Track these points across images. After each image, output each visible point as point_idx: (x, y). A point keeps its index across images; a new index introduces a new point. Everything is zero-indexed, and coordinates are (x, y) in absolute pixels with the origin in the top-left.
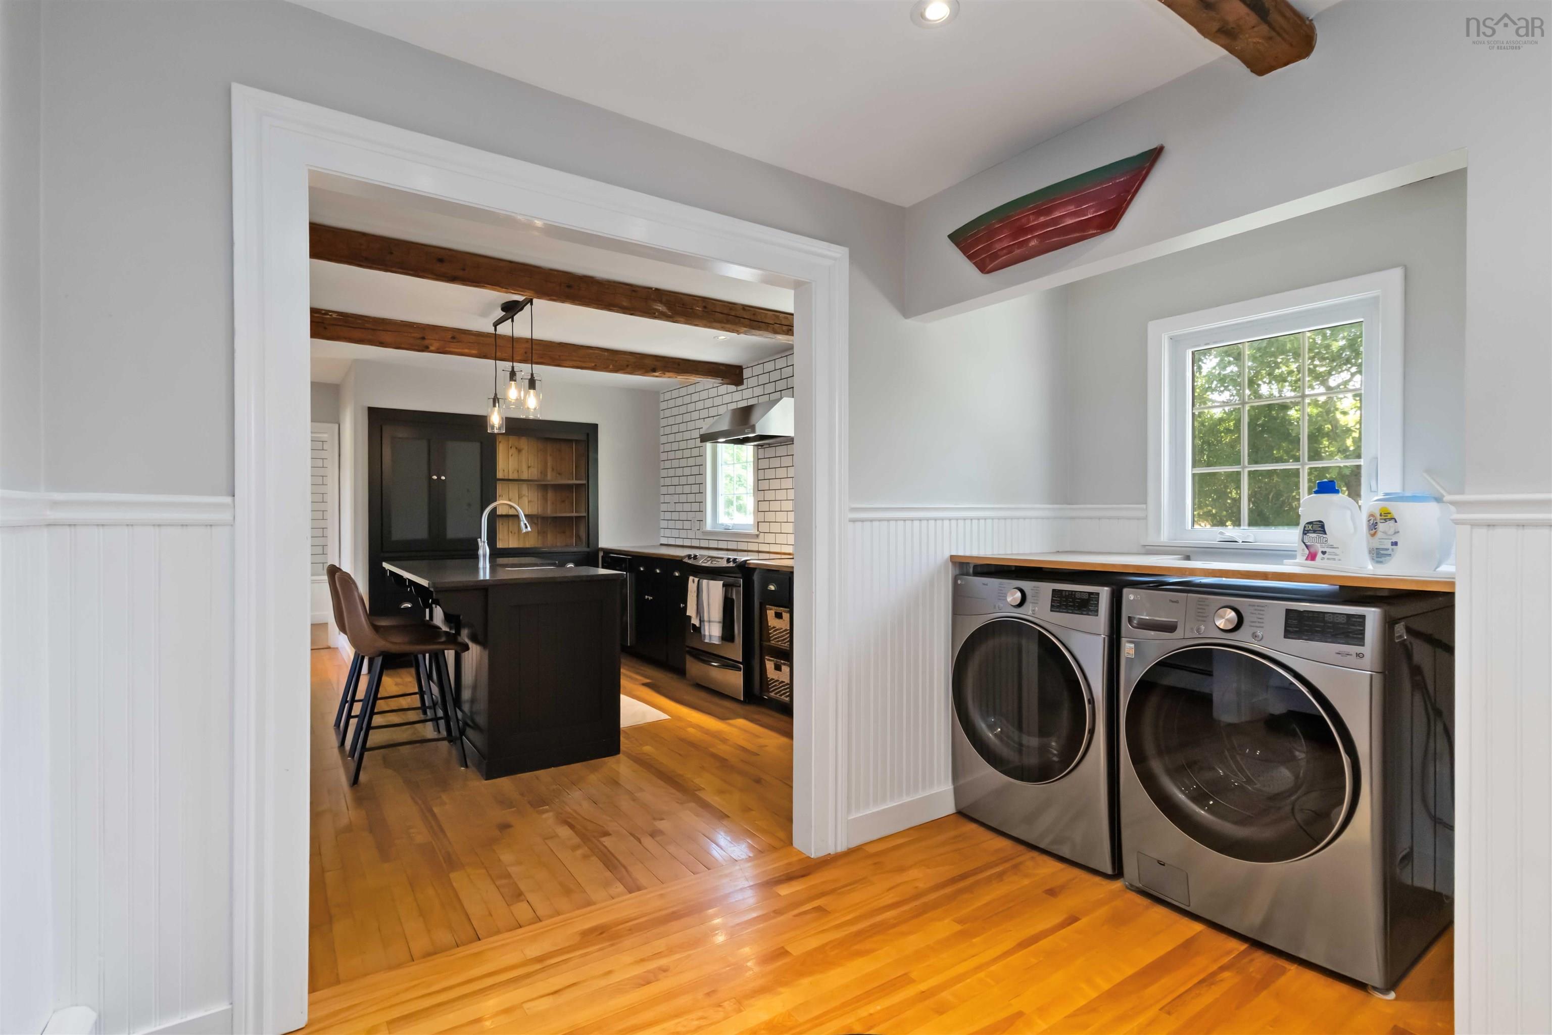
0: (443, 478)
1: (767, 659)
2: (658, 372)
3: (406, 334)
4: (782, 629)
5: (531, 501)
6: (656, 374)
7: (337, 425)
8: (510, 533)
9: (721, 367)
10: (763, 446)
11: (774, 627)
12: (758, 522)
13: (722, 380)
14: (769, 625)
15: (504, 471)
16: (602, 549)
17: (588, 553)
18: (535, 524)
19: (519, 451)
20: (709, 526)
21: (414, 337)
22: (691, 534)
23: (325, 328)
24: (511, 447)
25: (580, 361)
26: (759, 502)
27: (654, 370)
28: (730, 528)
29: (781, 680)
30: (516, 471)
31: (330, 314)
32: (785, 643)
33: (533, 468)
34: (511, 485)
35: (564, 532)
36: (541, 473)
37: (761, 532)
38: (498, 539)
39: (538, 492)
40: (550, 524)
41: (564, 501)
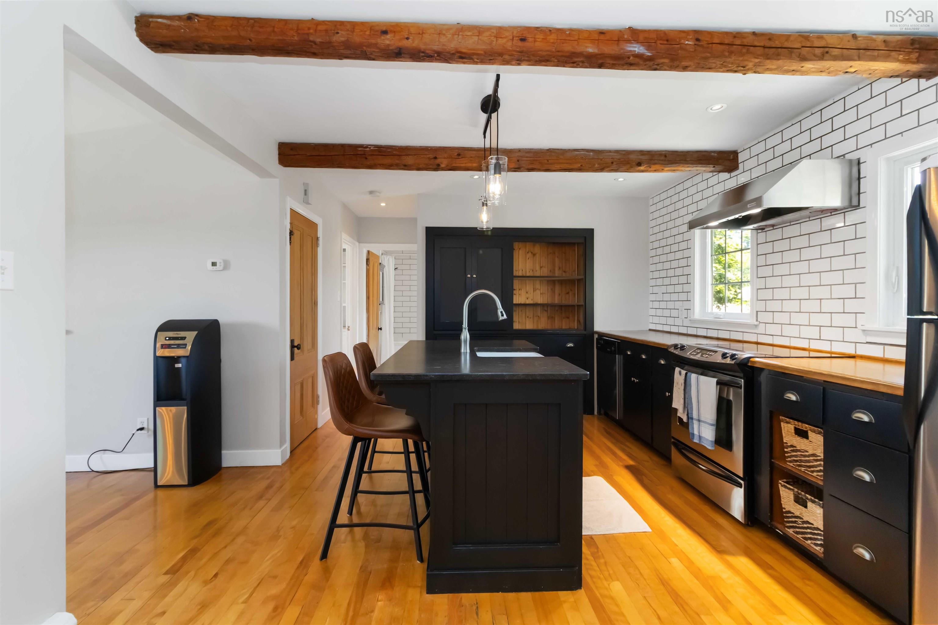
0: (475, 276)
1: (781, 484)
2: (643, 166)
3: (422, 156)
4: (807, 452)
5: (542, 293)
6: (642, 168)
8: (527, 317)
9: (713, 154)
10: (764, 229)
11: (792, 446)
12: (757, 312)
14: (785, 441)
15: (522, 270)
16: (597, 333)
17: (585, 335)
18: (546, 310)
19: (534, 255)
20: (697, 314)
21: (429, 158)
22: (678, 322)
23: (366, 158)
24: (528, 253)
25: (567, 163)
26: (759, 290)
27: (639, 164)
28: (721, 317)
29: (805, 519)
30: (532, 271)
31: (369, 147)
32: (813, 472)
33: (544, 267)
34: (527, 281)
35: (568, 318)
36: (550, 271)
37: (761, 322)
38: (516, 322)
39: (548, 286)
40: (557, 311)
41: (568, 293)
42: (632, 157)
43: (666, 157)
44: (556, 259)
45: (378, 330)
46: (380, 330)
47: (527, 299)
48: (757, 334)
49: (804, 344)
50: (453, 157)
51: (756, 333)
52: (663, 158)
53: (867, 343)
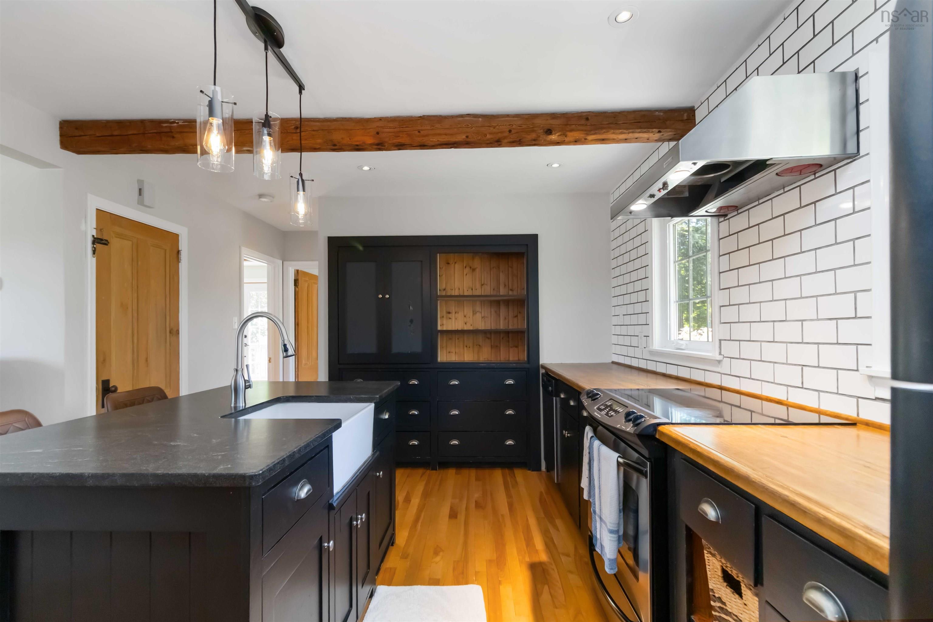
0: (387, 296)
2: (555, 134)
5: (484, 317)
6: (553, 137)
8: (465, 347)
9: (657, 113)
10: (727, 215)
12: (720, 340)
13: (659, 132)
15: (459, 289)
16: (543, 367)
17: (529, 369)
19: (473, 270)
20: (657, 344)
23: (173, 137)
24: (466, 267)
25: (446, 135)
26: (722, 308)
27: (549, 132)
28: (683, 347)
30: (471, 289)
31: (177, 122)
33: (486, 285)
34: (465, 302)
35: (517, 347)
36: (494, 289)
37: (725, 356)
38: (452, 352)
39: (491, 307)
40: (502, 338)
41: (516, 316)
42: (538, 121)
43: (587, 119)
47: (466, 324)
48: (722, 374)
50: (289, 131)
51: (720, 373)
52: (583, 122)
53: (877, 399)
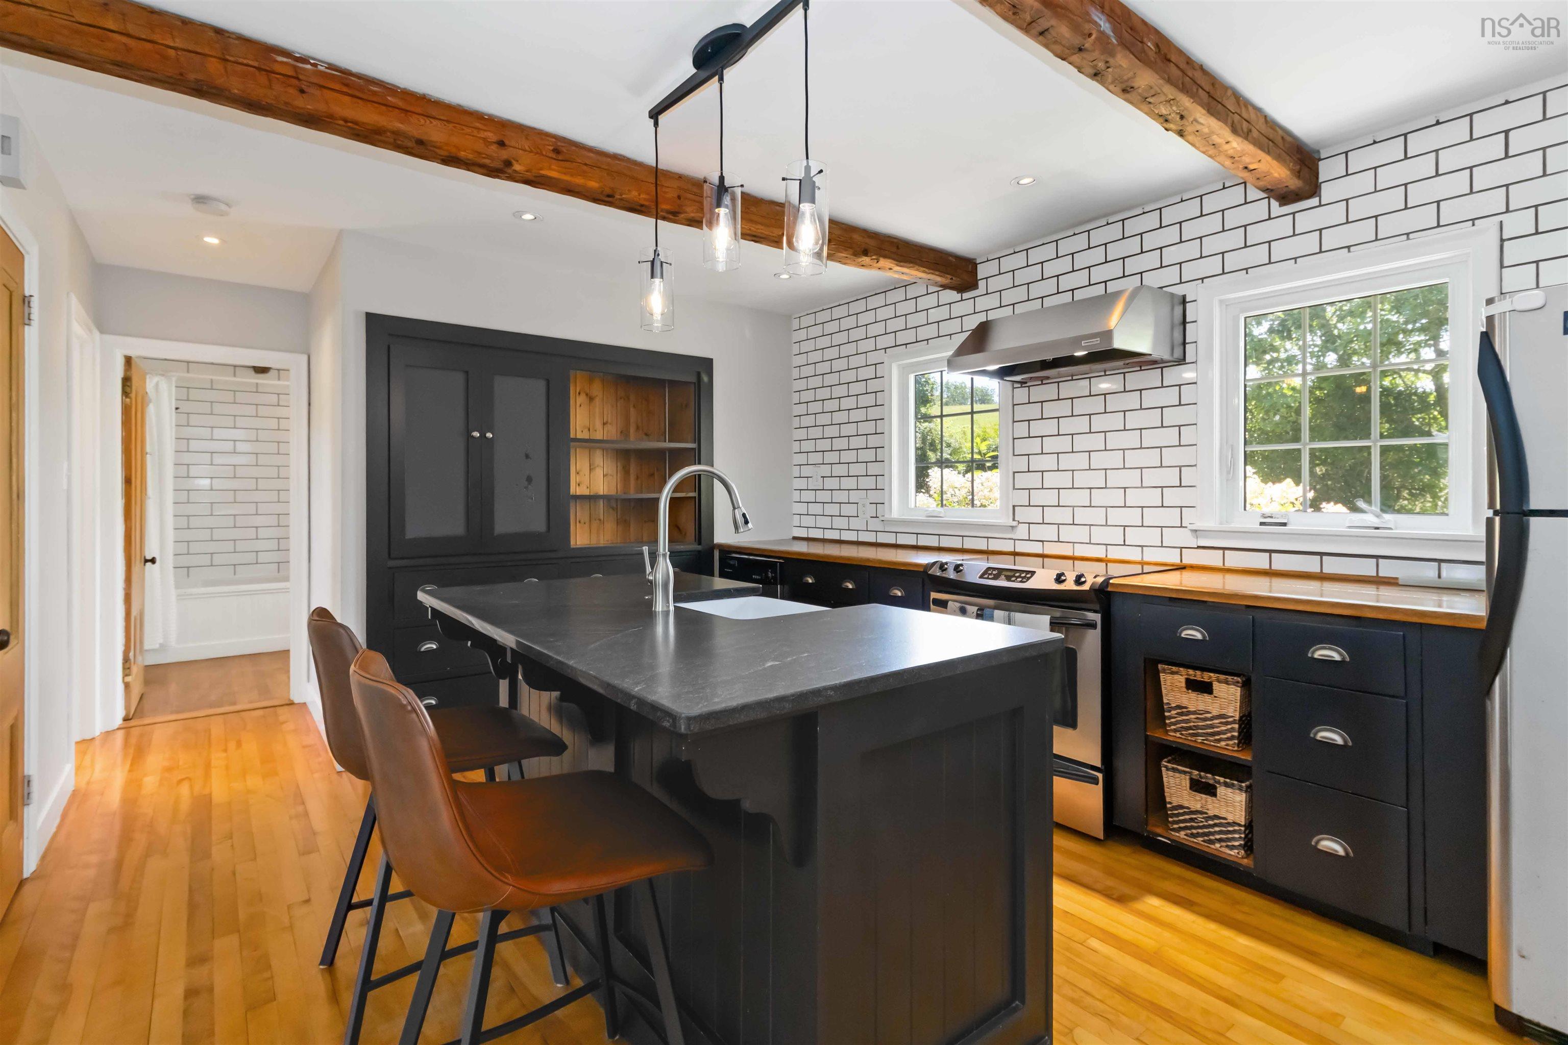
0: (489, 435)
1: (1166, 767)
2: (870, 256)
3: (468, 130)
4: (1210, 713)
5: (606, 475)
6: (863, 259)
7: (305, 357)
9: (950, 258)
10: (1026, 383)
11: (1179, 707)
12: (1014, 507)
13: (951, 279)
14: (1165, 701)
16: (720, 546)
17: (699, 552)
18: (613, 509)
19: (591, 399)
20: (895, 511)
21: (484, 139)
22: (855, 524)
24: (579, 393)
26: (1016, 474)
27: (864, 255)
28: (940, 516)
29: (1211, 813)
30: (587, 430)
32: (1219, 741)
33: (610, 424)
34: (578, 449)
37: (1020, 522)
39: (617, 459)
41: (652, 475)
42: (856, 237)
43: (898, 248)
44: (632, 409)
45: (145, 565)
46: (149, 564)
48: (1015, 540)
49: (1099, 552)
50: (544, 153)
51: (1012, 539)
52: (894, 249)
53: (1199, 547)
